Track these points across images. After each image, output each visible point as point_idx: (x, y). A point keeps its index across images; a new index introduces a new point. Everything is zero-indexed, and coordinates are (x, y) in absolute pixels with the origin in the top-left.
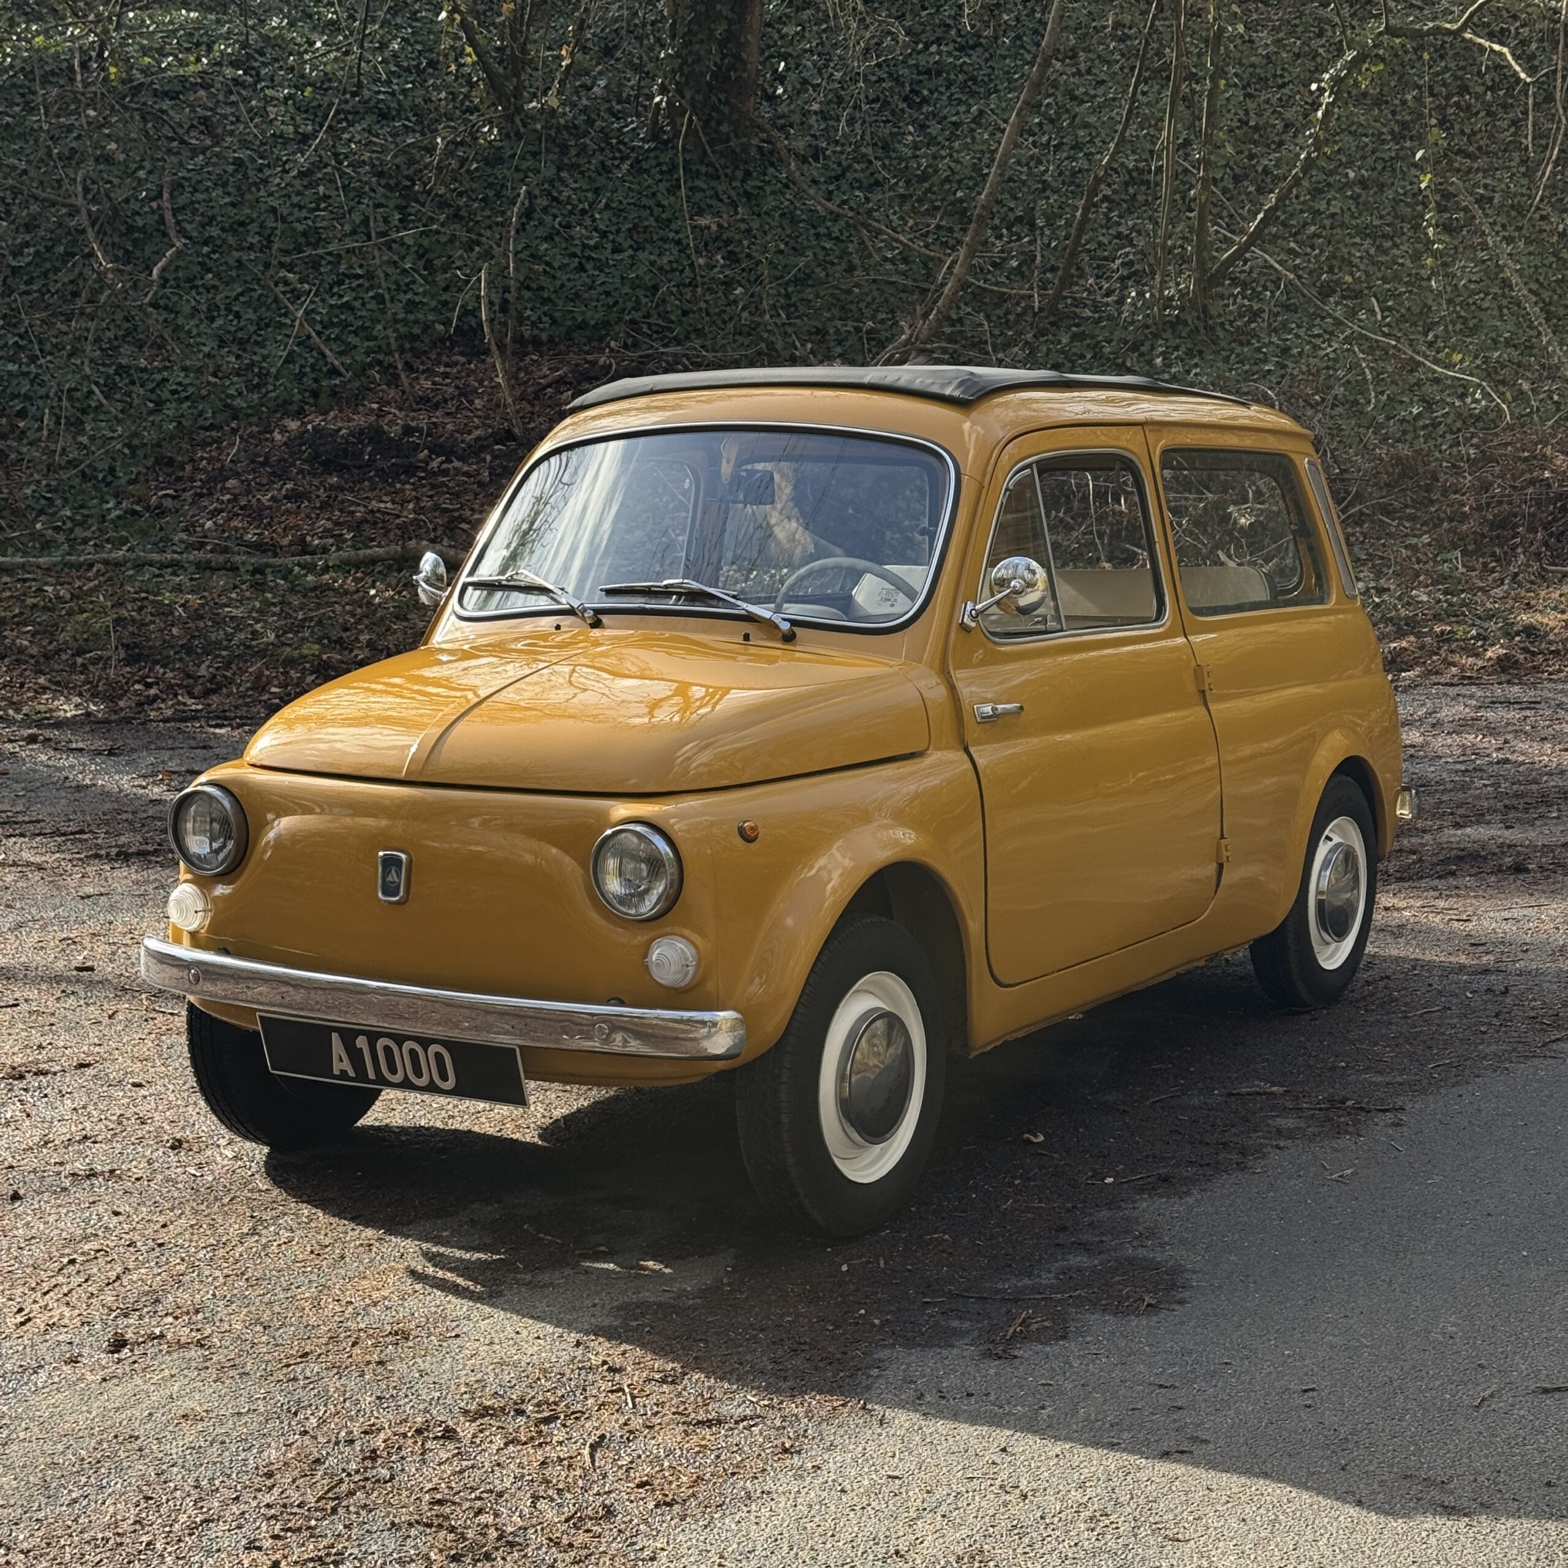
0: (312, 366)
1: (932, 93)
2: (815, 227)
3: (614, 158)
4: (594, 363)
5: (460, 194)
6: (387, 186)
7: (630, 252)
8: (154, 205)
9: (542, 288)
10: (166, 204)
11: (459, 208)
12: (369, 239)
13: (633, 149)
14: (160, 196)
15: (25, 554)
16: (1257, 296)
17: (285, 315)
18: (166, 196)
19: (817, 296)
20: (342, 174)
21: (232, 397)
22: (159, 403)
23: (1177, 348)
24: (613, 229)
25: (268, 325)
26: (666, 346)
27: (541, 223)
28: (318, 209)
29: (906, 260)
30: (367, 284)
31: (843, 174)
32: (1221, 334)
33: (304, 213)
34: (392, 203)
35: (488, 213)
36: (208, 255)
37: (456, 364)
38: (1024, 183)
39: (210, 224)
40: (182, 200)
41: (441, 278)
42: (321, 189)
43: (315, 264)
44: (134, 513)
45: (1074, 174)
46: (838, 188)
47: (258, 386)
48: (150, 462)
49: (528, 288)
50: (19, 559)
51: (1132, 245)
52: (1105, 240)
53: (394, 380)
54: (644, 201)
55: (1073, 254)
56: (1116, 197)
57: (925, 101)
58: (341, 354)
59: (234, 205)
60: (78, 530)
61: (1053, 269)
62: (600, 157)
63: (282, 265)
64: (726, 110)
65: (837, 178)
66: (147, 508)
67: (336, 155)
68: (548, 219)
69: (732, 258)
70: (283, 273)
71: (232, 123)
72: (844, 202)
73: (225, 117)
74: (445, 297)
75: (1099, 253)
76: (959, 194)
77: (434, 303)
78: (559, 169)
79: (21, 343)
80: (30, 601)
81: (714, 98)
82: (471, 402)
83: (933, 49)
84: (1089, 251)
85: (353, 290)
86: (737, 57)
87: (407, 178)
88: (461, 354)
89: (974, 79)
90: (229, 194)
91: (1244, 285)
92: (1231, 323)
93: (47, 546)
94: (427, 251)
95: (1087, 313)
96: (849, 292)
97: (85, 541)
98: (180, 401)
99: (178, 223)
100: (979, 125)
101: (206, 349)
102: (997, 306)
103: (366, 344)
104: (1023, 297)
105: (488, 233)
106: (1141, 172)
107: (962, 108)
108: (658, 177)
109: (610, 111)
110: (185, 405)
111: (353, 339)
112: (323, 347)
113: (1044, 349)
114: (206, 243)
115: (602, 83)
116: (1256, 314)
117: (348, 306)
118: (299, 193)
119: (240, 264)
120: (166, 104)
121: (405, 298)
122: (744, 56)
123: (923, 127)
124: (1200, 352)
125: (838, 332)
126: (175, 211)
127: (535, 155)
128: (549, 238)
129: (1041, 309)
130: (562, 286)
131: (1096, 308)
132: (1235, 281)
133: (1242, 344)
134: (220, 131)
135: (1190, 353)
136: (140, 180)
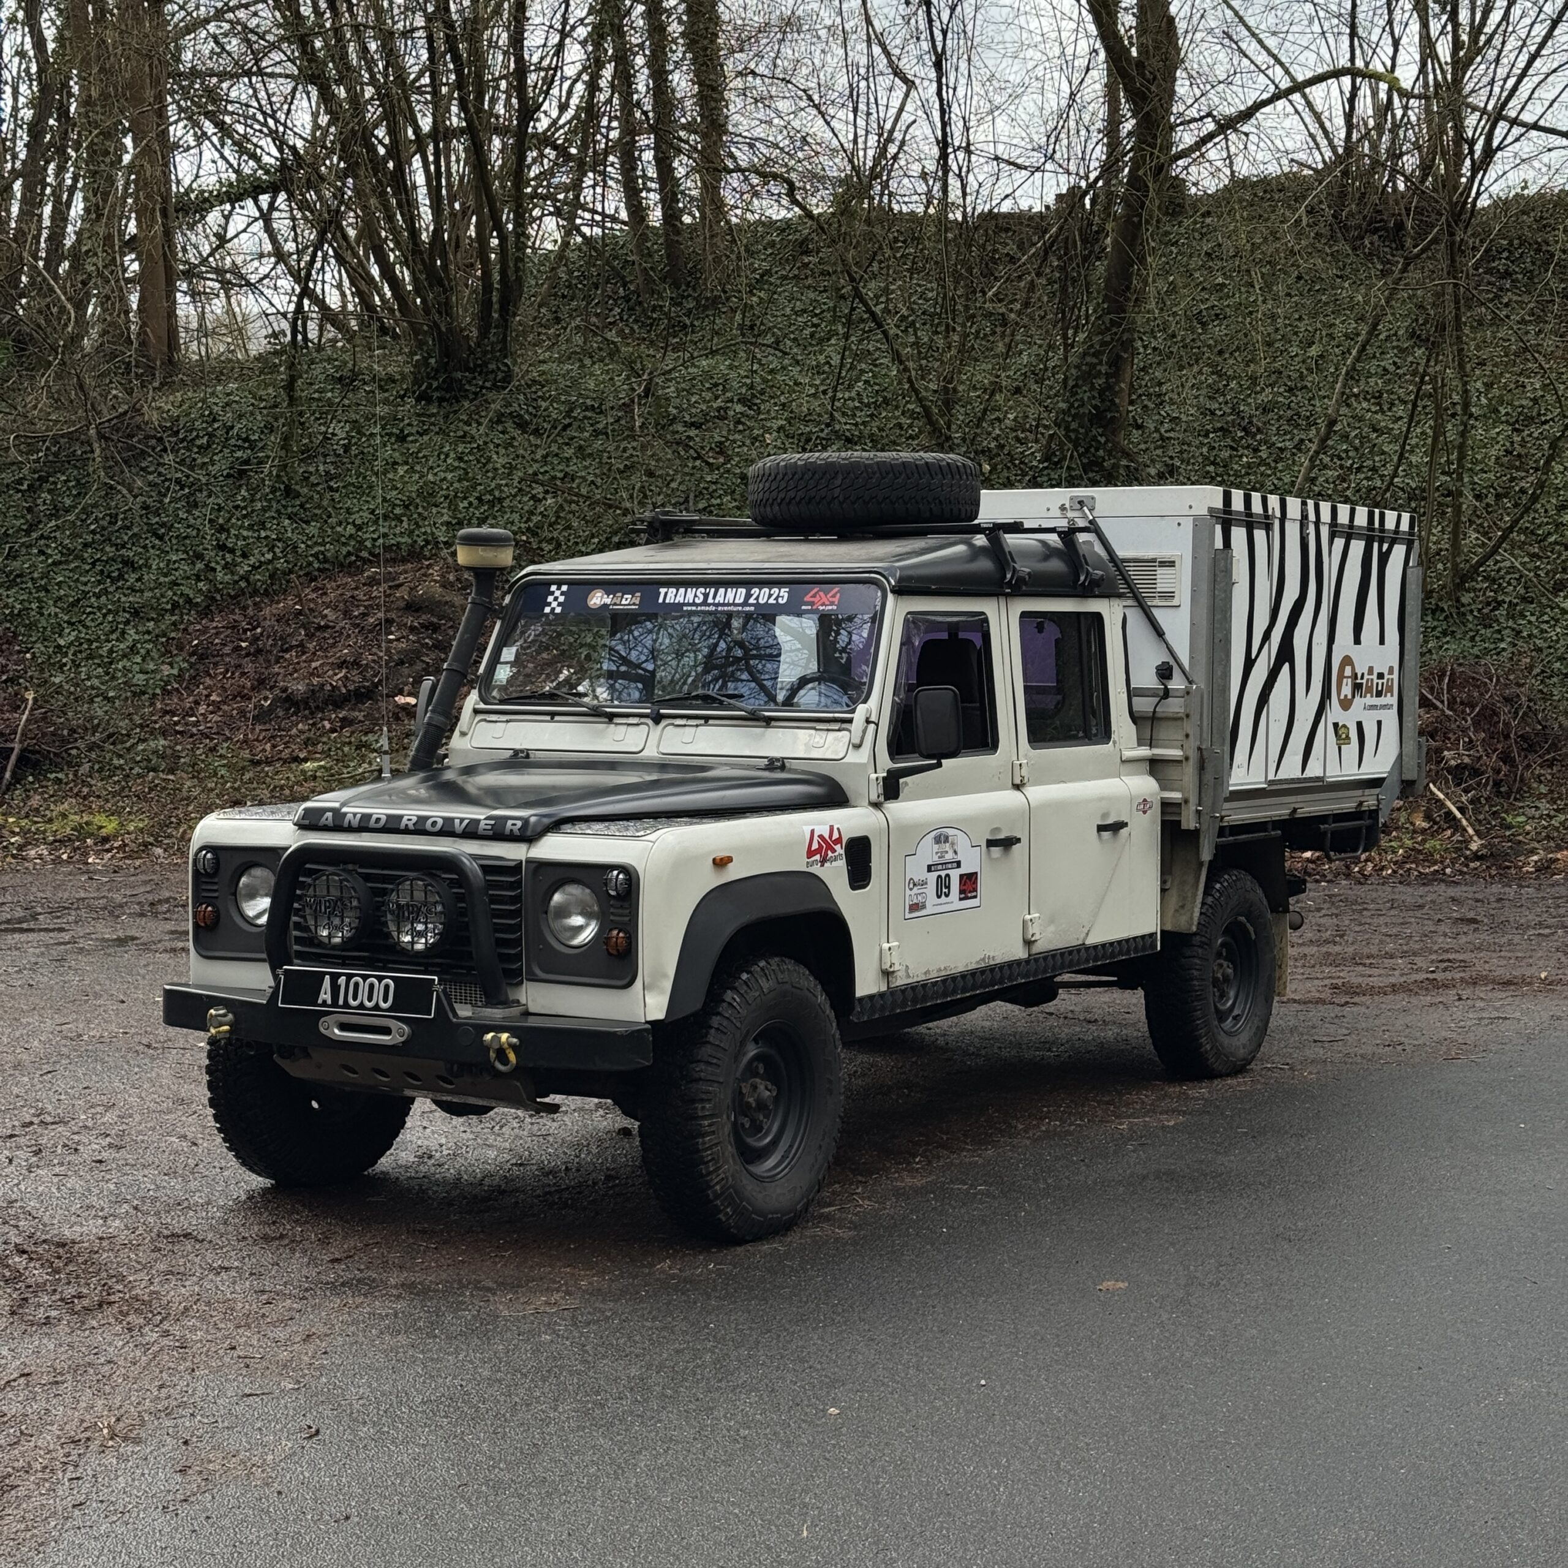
1: (1265, 424)
13: (1031, 468)
16: (1501, 590)
32: (1470, 618)
45: (1370, 490)
57: (1259, 430)
62: (1005, 474)
64: (1103, 440)
73: (734, 441)
81: (1094, 432)
86: (1112, 401)
89: (1298, 414)
91: (1493, 581)
92: (1479, 610)
100: (1300, 450)
107: (1287, 437)
109: (1018, 439)
115: (1012, 416)
116: (1500, 604)
120: (693, 432)
122: (1117, 401)
123: (1255, 452)
124: (1452, 632)
132: (1486, 579)
133: (1485, 627)
134: (730, 452)
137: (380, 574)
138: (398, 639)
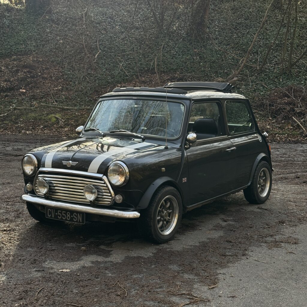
0: (123, 75)
1: (239, 27)
2: (216, 52)
3: (179, 38)
4: (175, 76)
5: (151, 44)
6: (137, 42)
7: (182, 56)
8: (95, 44)
9: (165, 62)
10: (98, 44)
11: (150, 46)
12: (134, 51)
13: (183, 36)
14: (96, 42)
15: (72, 107)
16: (300, 69)
17: (118, 65)
18: (98, 42)
19: (216, 65)
20: (129, 39)
21: (108, 80)
22: (95, 80)
23: (285, 78)
24: (179, 51)
25: (115, 67)
26: (188, 73)
27: (165, 50)
28: (125, 45)
29: (233, 59)
30: (133, 60)
31: (222, 42)
32: (293, 76)
33: (122, 46)
34: (138, 45)
35: (156, 47)
36: (105, 54)
37: (149, 75)
38: (256, 45)
39: (105, 48)
40: (100, 43)
41: (147, 59)
42: (125, 42)
43: (124, 56)
44: (91, 100)
45: (266, 44)
46: (221, 45)
47: (113, 78)
48: (94, 91)
49: (162, 62)
50: (71, 108)
51: (277, 58)
52: (271, 57)
53: (138, 78)
54: (185, 46)
55: (266, 59)
56: (274, 49)
57: (238, 29)
58: (128, 72)
59: (109, 44)
60: (81, 103)
61: (261, 62)
62: (177, 38)
63: (118, 56)
64: (201, 30)
65: (221, 43)
66: (93, 99)
67: (128, 36)
68: (167, 49)
69: (200, 57)
70: (118, 57)
71: (110, 29)
72: (222, 48)
73: (108, 28)
74: (147, 63)
75: (270, 59)
76: (244, 47)
77: (145, 64)
78: (169, 40)
79: (71, 68)
80: (73, 115)
81: (199, 28)
82: (152, 82)
83: (240, 19)
84: (268, 59)
85: (131, 61)
86: (204, 20)
87: (141, 40)
88: (150, 73)
89: (247, 25)
90: (109, 42)
91: (298, 66)
92: (295, 74)
93: (75, 106)
94: (144, 54)
95: (268, 70)
96: (222, 65)
97: (82, 105)
98: (99, 80)
99: (99, 47)
100: (248, 34)
101: (104, 71)
102: (250, 68)
103: (133, 71)
104: (255, 67)
105: (156, 51)
106: (279, 44)
107: (245, 31)
108: (187, 42)
109: (179, 29)
110: (100, 81)
111: (131, 70)
112: (125, 71)
113: (259, 77)
114: (104, 51)
115: (178, 24)
116: (300, 72)
117: (129, 64)
118: (121, 43)
119: (110, 55)
120: (98, 25)
121: (140, 63)
123: (237, 34)
124: (289, 79)
125: (220, 72)
126: (99, 45)
127: (165, 37)
128: (167, 53)
129: (259, 69)
130: (169, 62)
131: (269, 70)
132: (296, 66)
133: (297, 78)
134: (107, 30)
135: (287, 79)
136: (93, 39)
137: (16, 58)
138: (21, 75)
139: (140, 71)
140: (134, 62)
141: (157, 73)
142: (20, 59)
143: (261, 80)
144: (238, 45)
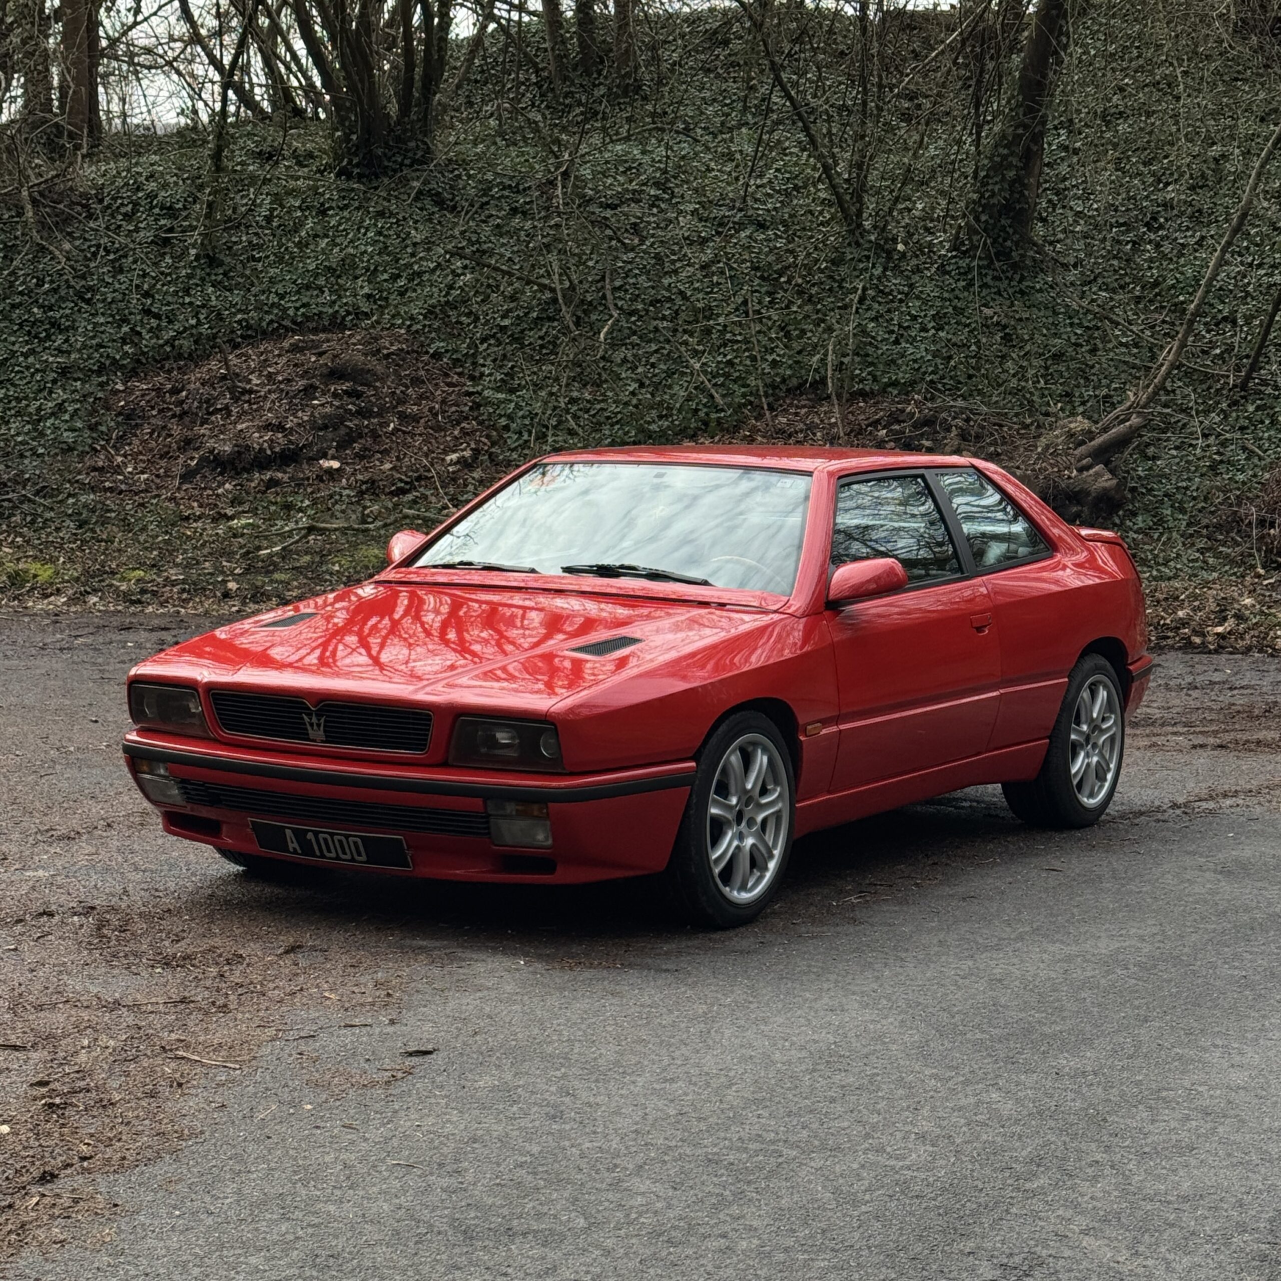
0: (705, 404)
2: (1070, 318)
3: (926, 263)
4: (902, 410)
5: (813, 285)
6: (761, 278)
7: (933, 331)
8: (599, 285)
9: (867, 355)
10: (607, 285)
11: (811, 296)
12: (747, 315)
13: (939, 257)
14: (603, 278)
17: (686, 367)
18: (607, 281)
19: (1068, 368)
20: (731, 269)
24: (922, 314)
25: (674, 374)
26: (954, 400)
27: (869, 308)
28: (711, 292)
29: (1136, 345)
30: (744, 347)
31: (1095, 279)
33: (702, 295)
34: (763, 290)
35: (831, 299)
36: (634, 323)
37: (804, 406)
38: (1231, 291)
39: (636, 300)
40: (618, 283)
41: (797, 347)
42: (715, 278)
43: (708, 331)
45: (1270, 286)
46: (1090, 289)
47: (667, 416)
49: (858, 354)
53: (760, 417)
54: (946, 295)
55: (1260, 347)
58: (723, 396)
59: (653, 288)
61: (1247, 357)
62: (915, 261)
63: (685, 331)
64: (1011, 231)
65: (1090, 282)
67: (726, 254)
68: (875, 305)
69: (1007, 338)
70: (686, 337)
71: (654, 228)
72: (1094, 300)
74: (799, 358)
76: (1181, 298)
77: (790, 362)
78: (885, 269)
81: (1003, 222)
82: (814, 434)
83: (1170, 188)
85: (734, 351)
86: (1021, 193)
87: (776, 272)
88: (807, 399)
89: (1200, 211)
90: (650, 279)
94: (787, 325)
95: (1270, 392)
96: (1092, 367)
99: (615, 299)
100: (1201, 246)
101: (631, 389)
102: (1202, 382)
103: (743, 390)
104: (1223, 376)
105: (832, 314)
108: (957, 277)
109: (925, 228)
110: (617, 427)
111: (733, 386)
112: (713, 391)
113: (1234, 414)
114: (632, 313)
117: (730, 363)
118: (699, 281)
119: (656, 329)
121: (770, 358)
122: (1026, 193)
125: (1081, 396)
126: (613, 291)
127: (868, 258)
128: (874, 319)
129: (1235, 386)
130: (883, 354)
131: (1276, 387)
136: (589, 268)
137: (303, 341)
138: (322, 405)
139: (770, 392)
140: (747, 354)
141: (834, 397)
142: (315, 345)
143: (1242, 429)
144: (1157, 290)
